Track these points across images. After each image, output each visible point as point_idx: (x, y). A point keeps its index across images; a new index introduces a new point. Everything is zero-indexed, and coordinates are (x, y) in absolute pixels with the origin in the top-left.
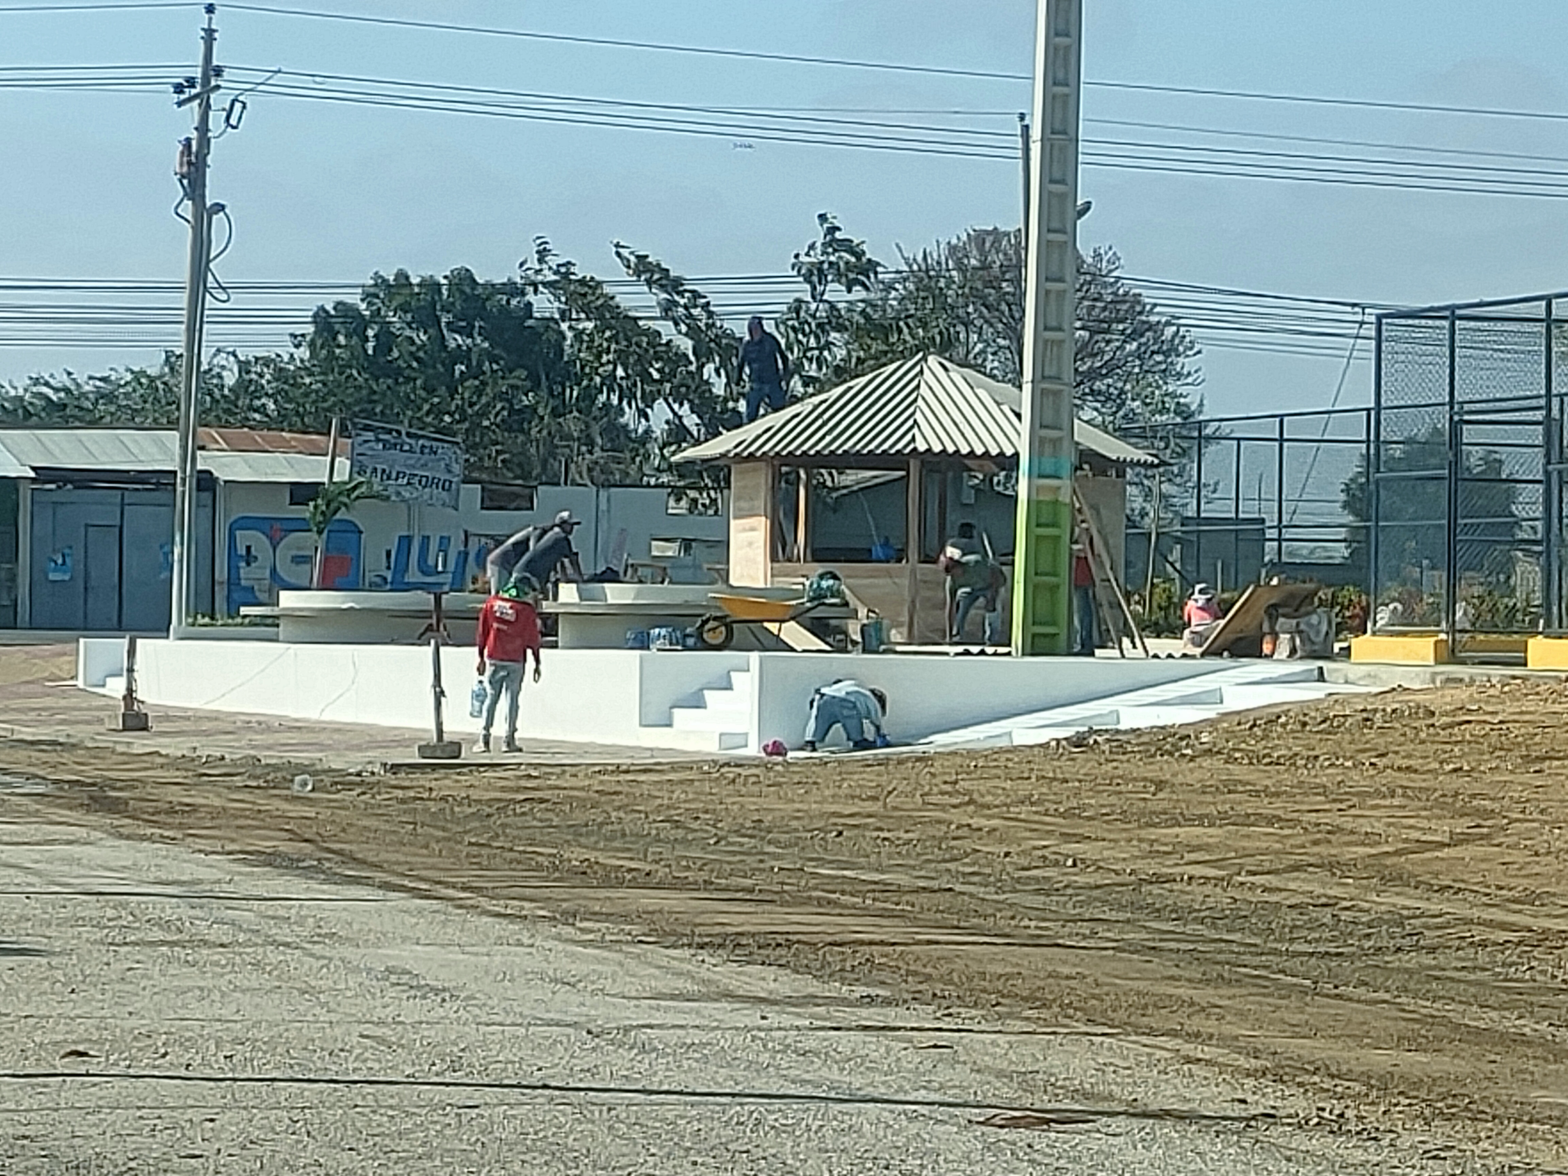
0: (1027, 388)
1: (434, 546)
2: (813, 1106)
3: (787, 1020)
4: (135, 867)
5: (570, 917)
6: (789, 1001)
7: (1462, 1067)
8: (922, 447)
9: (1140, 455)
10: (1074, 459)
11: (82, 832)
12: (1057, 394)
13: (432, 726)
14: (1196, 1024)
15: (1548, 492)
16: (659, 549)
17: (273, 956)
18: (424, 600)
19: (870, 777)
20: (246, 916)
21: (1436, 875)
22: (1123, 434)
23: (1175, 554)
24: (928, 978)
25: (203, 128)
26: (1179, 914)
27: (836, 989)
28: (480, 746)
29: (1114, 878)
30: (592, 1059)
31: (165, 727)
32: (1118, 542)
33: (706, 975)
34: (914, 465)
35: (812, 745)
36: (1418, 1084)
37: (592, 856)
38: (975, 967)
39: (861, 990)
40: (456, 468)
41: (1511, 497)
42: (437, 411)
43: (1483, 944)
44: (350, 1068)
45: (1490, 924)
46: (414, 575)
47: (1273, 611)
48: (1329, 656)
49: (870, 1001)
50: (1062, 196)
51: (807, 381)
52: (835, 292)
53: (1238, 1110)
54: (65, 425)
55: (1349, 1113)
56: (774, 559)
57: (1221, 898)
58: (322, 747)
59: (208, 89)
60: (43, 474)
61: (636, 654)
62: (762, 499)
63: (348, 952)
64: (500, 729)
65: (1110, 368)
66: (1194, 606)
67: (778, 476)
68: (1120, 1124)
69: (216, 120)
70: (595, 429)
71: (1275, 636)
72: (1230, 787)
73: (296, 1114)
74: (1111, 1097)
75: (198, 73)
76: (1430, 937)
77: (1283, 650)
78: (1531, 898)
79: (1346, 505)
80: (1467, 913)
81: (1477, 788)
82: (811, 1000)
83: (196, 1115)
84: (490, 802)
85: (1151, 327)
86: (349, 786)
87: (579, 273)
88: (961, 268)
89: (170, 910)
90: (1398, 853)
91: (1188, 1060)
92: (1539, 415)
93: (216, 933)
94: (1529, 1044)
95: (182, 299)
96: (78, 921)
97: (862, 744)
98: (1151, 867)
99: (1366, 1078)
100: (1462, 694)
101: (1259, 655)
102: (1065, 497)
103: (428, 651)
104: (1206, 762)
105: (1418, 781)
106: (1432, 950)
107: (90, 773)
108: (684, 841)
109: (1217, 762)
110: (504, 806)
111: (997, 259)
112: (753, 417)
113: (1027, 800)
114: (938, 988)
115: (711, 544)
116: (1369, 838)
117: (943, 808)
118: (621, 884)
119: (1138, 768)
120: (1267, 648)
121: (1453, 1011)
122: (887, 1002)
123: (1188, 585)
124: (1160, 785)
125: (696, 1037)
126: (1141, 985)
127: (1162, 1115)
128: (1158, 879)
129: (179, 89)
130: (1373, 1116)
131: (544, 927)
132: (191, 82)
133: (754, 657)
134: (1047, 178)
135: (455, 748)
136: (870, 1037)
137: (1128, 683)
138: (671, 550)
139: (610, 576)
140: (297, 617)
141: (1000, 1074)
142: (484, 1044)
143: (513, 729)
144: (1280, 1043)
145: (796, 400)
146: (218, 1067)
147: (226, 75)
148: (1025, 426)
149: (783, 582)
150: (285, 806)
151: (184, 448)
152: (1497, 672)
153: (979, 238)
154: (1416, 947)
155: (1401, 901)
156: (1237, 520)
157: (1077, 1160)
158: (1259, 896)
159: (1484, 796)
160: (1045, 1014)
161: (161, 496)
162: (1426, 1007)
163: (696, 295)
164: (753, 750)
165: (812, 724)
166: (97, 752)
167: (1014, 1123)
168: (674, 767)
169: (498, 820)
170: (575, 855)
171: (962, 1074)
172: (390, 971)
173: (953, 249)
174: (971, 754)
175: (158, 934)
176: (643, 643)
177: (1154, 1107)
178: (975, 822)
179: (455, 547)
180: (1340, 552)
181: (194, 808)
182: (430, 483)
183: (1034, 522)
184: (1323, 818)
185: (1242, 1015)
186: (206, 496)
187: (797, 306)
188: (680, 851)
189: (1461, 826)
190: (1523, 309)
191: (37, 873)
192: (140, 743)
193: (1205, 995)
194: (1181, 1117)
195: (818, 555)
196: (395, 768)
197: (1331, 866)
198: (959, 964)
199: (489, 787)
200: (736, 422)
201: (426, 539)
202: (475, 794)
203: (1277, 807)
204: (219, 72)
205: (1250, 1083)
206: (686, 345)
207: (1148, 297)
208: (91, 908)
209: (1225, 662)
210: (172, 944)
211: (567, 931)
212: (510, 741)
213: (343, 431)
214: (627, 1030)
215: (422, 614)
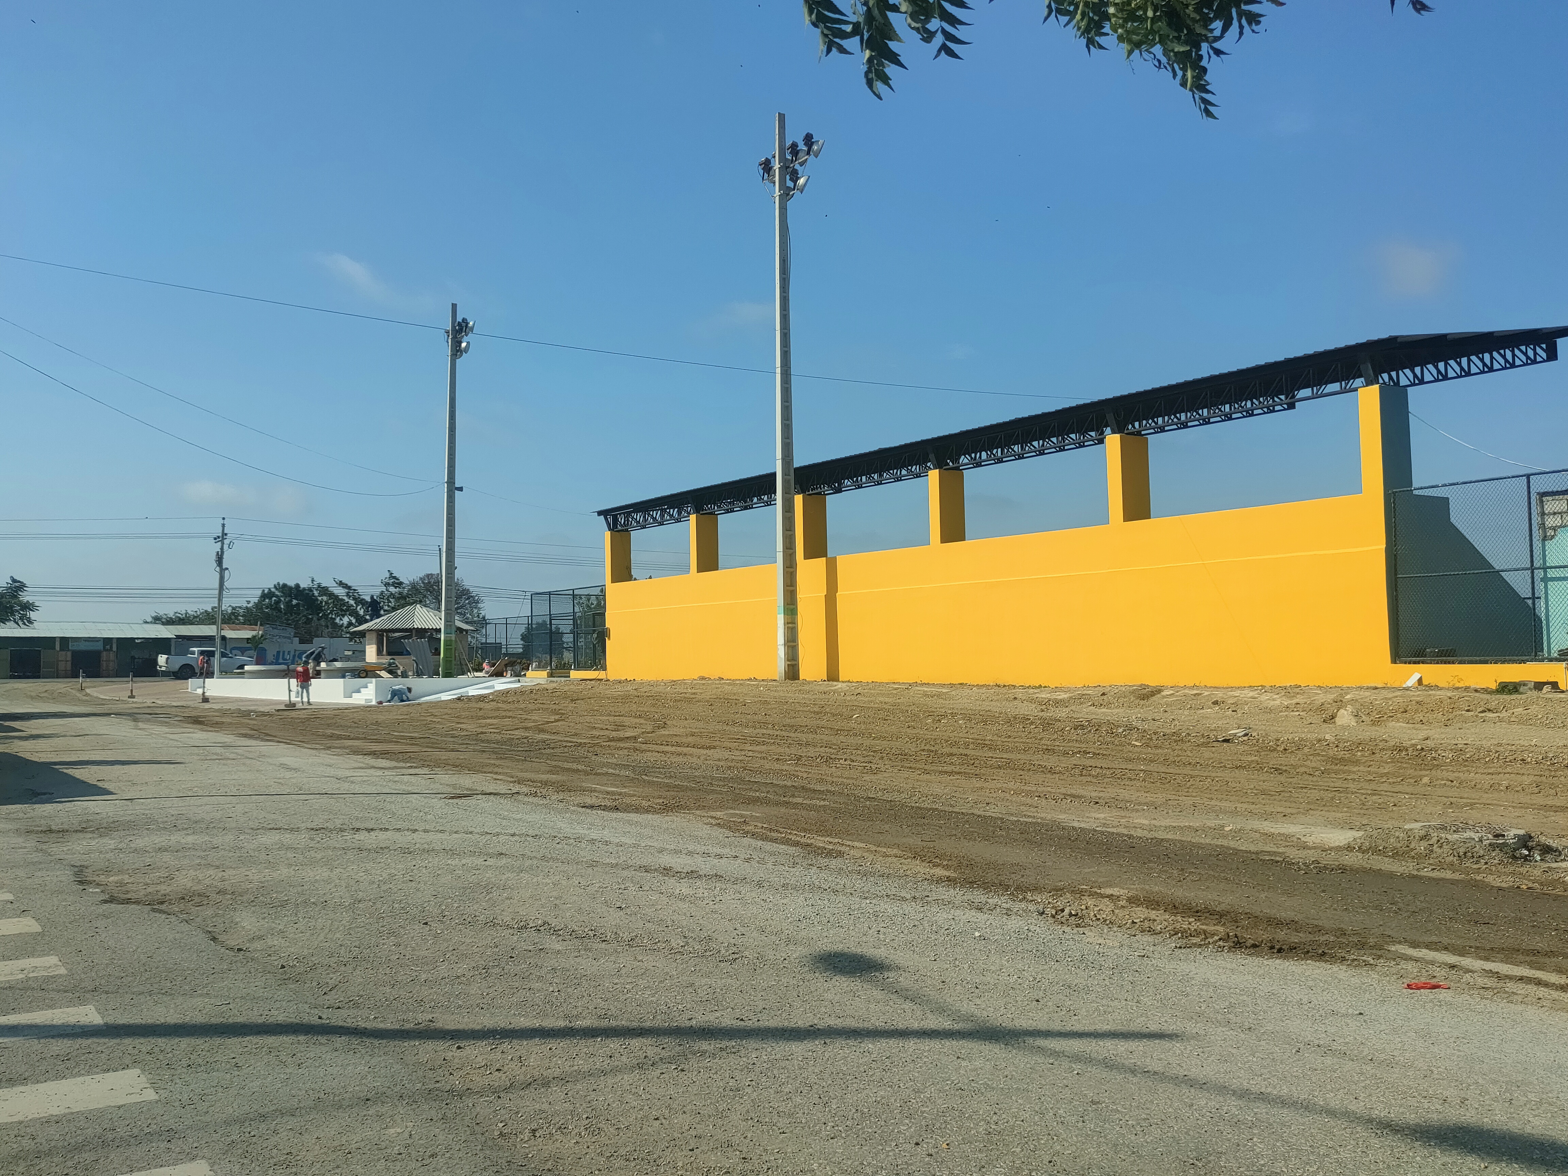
0: (443, 612)
1: (286, 653)
2: (399, 796)
3: (390, 773)
4: (208, 739)
5: (329, 748)
6: (390, 768)
7: (564, 778)
8: (416, 627)
9: (472, 628)
10: (455, 629)
11: (192, 730)
12: (450, 614)
13: (288, 699)
14: (496, 770)
15: (574, 636)
16: (347, 653)
17: (248, 762)
18: (284, 667)
19: (405, 709)
20: (240, 751)
21: (552, 729)
22: (467, 623)
23: (480, 652)
24: (426, 761)
25: (222, 549)
26: (488, 741)
27: (402, 764)
28: (301, 704)
29: (470, 733)
30: (338, 785)
31: (214, 701)
32: (467, 649)
33: (367, 762)
34: (414, 631)
35: (389, 701)
36: (554, 783)
37: (334, 732)
38: (437, 758)
39: (409, 765)
40: (292, 634)
41: (562, 637)
42: (288, 620)
43: (566, 747)
44: (272, 791)
45: (567, 741)
46: (281, 661)
47: (506, 665)
48: (520, 676)
49: (411, 767)
50: (451, 565)
51: (385, 611)
52: (392, 589)
53: (509, 792)
54: (184, 624)
55: (538, 791)
56: (378, 655)
57: (499, 737)
58: (257, 705)
59: (223, 539)
60: (178, 637)
61: (342, 680)
62: (374, 640)
63: (270, 760)
64: (305, 699)
65: (462, 607)
66: (485, 665)
67: (378, 635)
68: (480, 797)
69: (226, 547)
70: (329, 623)
71: (507, 671)
72: (498, 709)
73: (258, 804)
74: (476, 790)
75: (220, 535)
76: (552, 745)
77: (509, 675)
78: (576, 735)
79: (521, 639)
80: (560, 739)
81: (560, 708)
82: (396, 768)
83: (230, 806)
84: (304, 718)
85: (472, 596)
86: (266, 715)
87: (323, 585)
88: (423, 583)
89: (219, 750)
90: (542, 724)
91: (496, 779)
92: (572, 617)
93: (232, 756)
94: (580, 771)
95: (217, 592)
96: (191, 754)
97: (402, 701)
98: (480, 730)
99: (541, 782)
100: (555, 685)
101: (502, 676)
102: (453, 639)
103: (286, 680)
104: (492, 703)
105: (545, 706)
106: (553, 748)
107: (193, 714)
108: (358, 727)
109: (494, 703)
110: (309, 719)
111: (432, 581)
112: (371, 620)
113: (447, 714)
114: (428, 763)
115: (360, 651)
116: (534, 721)
117: (425, 716)
118: (342, 739)
119: (474, 705)
120: (505, 674)
121: (560, 764)
122: (416, 767)
123: (484, 660)
124: (481, 709)
125: (365, 779)
126: (481, 760)
127: (490, 794)
128: (482, 733)
129: (215, 539)
130: (544, 792)
131: (323, 751)
132: (219, 537)
133: (374, 680)
134: (447, 561)
135: (294, 705)
136: (412, 777)
137: (471, 684)
138: (350, 653)
139: (335, 660)
140: (249, 672)
141: (447, 785)
142: (308, 783)
143: (309, 699)
144: (519, 774)
145: (382, 616)
146: (234, 791)
147: (228, 535)
148: (443, 621)
149: (381, 661)
150: (248, 721)
151: (218, 629)
152: (563, 679)
153: (428, 575)
154: (549, 748)
155: (544, 736)
156: (496, 643)
157: (470, 807)
158: (508, 736)
159: (562, 710)
160: (457, 769)
161: (212, 642)
162: (554, 763)
163: (355, 590)
164: (374, 703)
165: (390, 696)
166: (195, 708)
167: (452, 798)
168: (354, 708)
169: (307, 723)
170: (329, 732)
171: (437, 786)
172: (281, 764)
173: (421, 579)
174: (431, 702)
175: (216, 757)
176: (344, 677)
177: (488, 792)
178: (434, 720)
179: (292, 653)
180: (521, 650)
181: (223, 723)
182: (285, 637)
183: (445, 645)
184: (522, 716)
185: (508, 767)
186: (224, 642)
187: (382, 592)
188: (357, 729)
189: (557, 717)
190: (567, 592)
191: (181, 742)
192: (207, 706)
193: (497, 762)
194: (495, 794)
195: (389, 654)
196: (278, 710)
197: (526, 728)
198: (434, 757)
199: (304, 714)
200: (366, 621)
201: (284, 652)
202: (300, 716)
203: (510, 714)
204: (226, 534)
205: (512, 784)
206: (352, 602)
207: (471, 589)
208: (196, 750)
209: (494, 678)
210: (219, 759)
211: (329, 752)
212: (309, 702)
213: (261, 625)
214: (347, 777)
215: (284, 671)
